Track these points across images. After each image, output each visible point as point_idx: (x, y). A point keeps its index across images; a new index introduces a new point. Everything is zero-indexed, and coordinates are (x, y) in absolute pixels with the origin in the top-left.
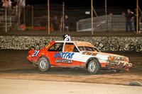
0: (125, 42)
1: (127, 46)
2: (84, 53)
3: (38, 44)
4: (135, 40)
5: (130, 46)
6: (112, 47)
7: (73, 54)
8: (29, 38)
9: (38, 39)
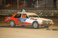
0: (52, 12)
1: (52, 14)
2: (31, 19)
3: (13, 13)
4: (56, 11)
5: (54, 14)
6: (46, 14)
7: (26, 19)
8: (9, 10)
9: (13, 11)
